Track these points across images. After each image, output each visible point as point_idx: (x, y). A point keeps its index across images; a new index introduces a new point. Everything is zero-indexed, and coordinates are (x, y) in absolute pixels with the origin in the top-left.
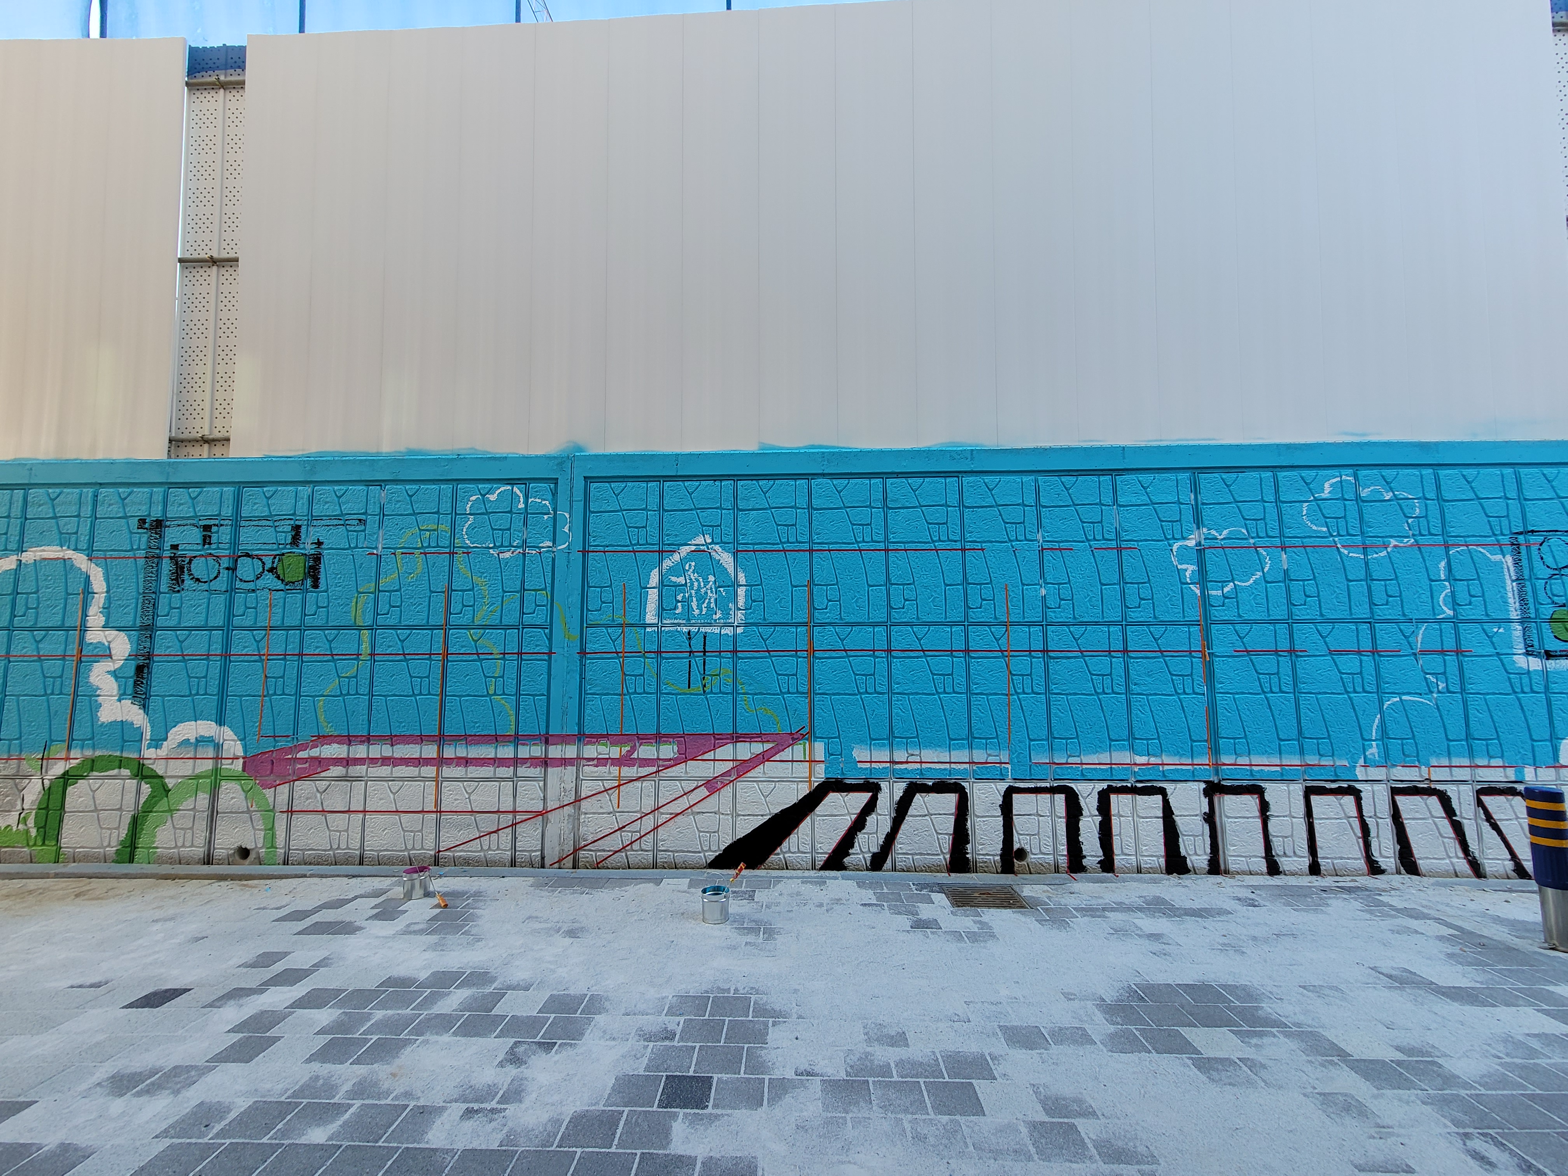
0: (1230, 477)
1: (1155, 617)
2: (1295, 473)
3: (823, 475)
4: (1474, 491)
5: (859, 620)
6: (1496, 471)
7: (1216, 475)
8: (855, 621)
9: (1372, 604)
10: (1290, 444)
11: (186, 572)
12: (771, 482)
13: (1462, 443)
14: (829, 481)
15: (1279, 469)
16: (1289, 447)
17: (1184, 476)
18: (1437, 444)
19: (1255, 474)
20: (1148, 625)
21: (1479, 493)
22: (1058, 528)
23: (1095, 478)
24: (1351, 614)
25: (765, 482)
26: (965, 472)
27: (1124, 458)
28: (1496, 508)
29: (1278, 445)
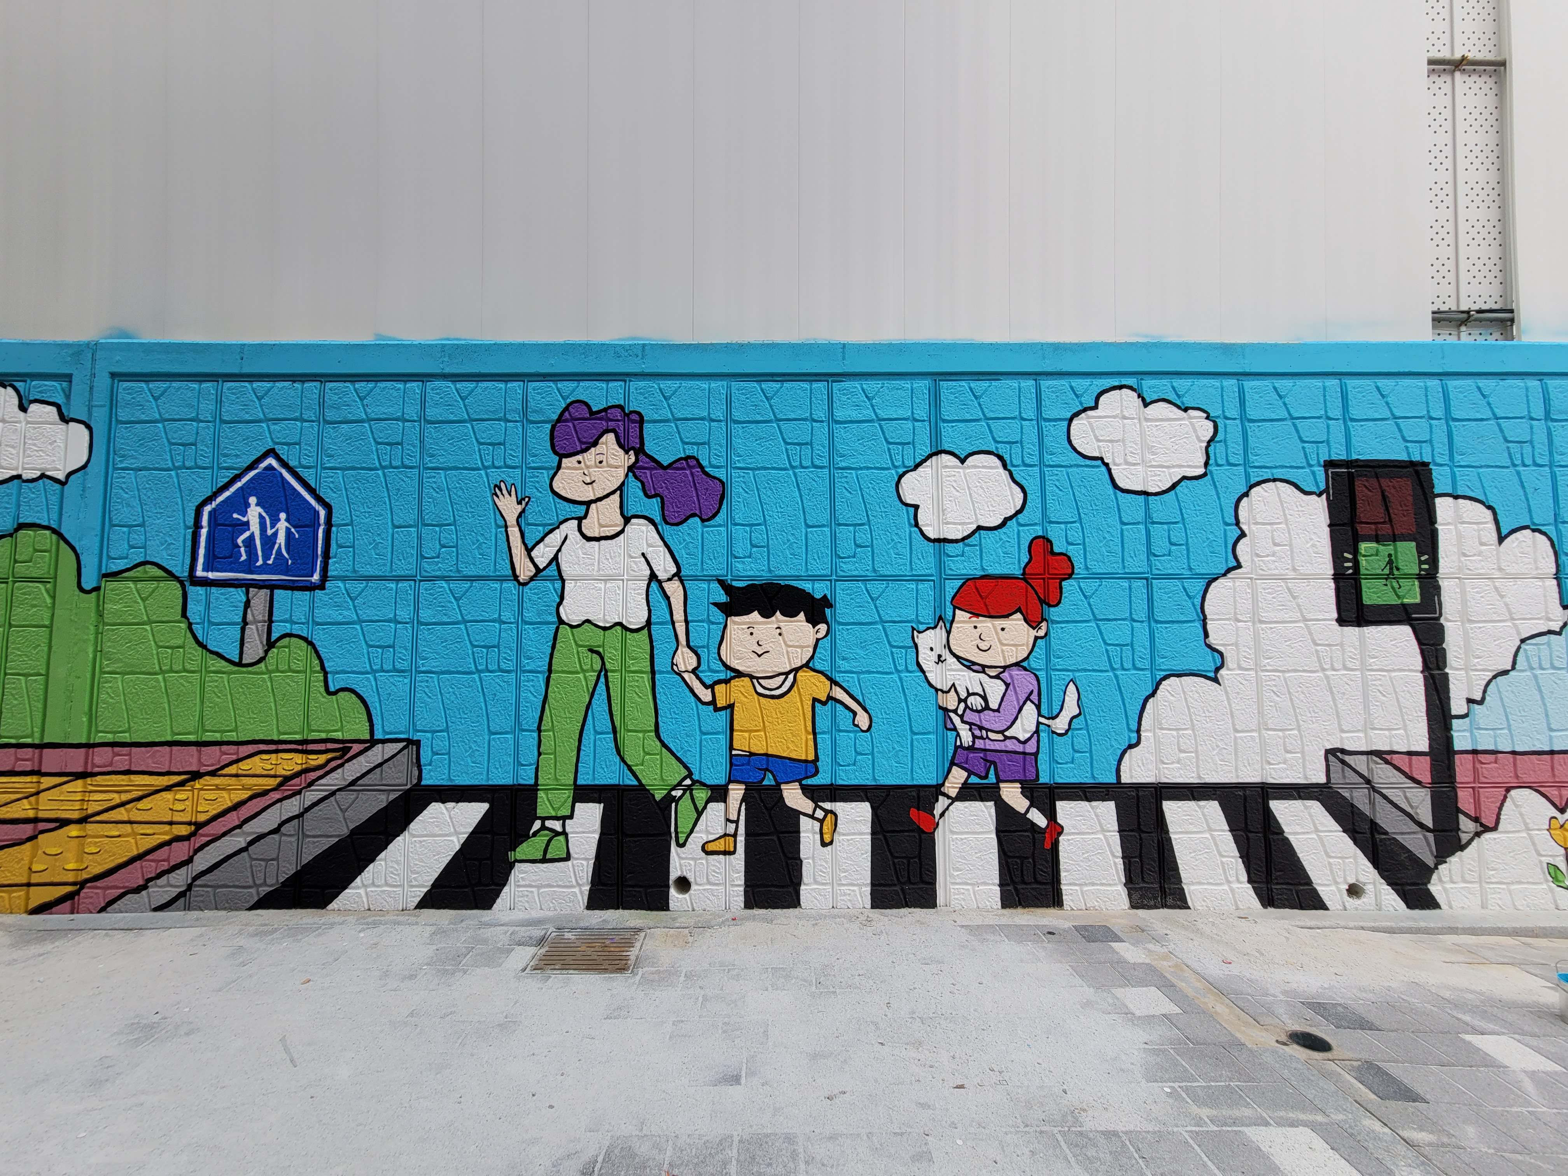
0: (980, 386)
1: (875, 571)
2: (1063, 382)
3: (444, 376)
4: (1287, 409)
5: (481, 573)
6: (1317, 382)
7: (963, 383)
8: (475, 573)
9: (1150, 553)
10: (1059, 343)
12: (371, 385)
13: (1276, 345)
14: (450, 384)
15: (1044, 377)
16: (1057, 348)
17: (922, 385)
18: (1243, 346)
19: (1014, 384)
20: (865, 580)
21: (1292, 411)
22: (753, 451)
23: (806, 385)
24: (1124, 567)
25: (363, 384)
26: (636, 375)
27: (844, 359)
28: (1313, 430)
29: (1042, 345)
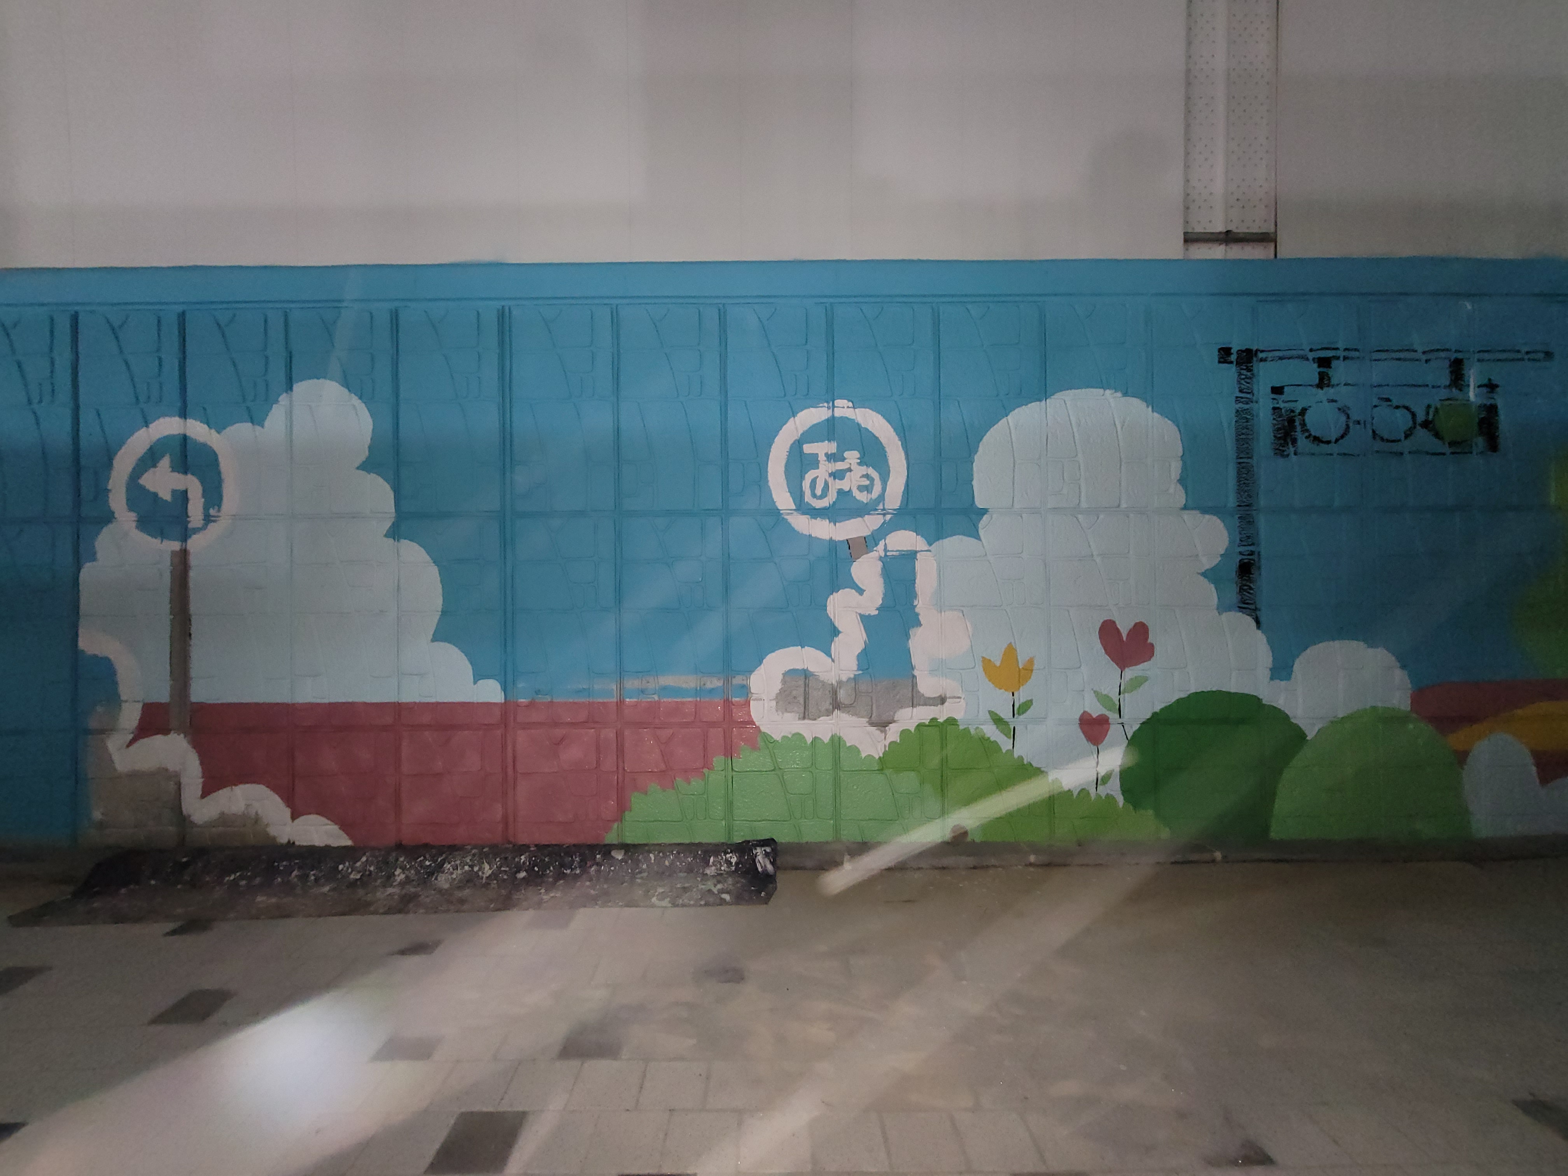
11: (1299, 428)
